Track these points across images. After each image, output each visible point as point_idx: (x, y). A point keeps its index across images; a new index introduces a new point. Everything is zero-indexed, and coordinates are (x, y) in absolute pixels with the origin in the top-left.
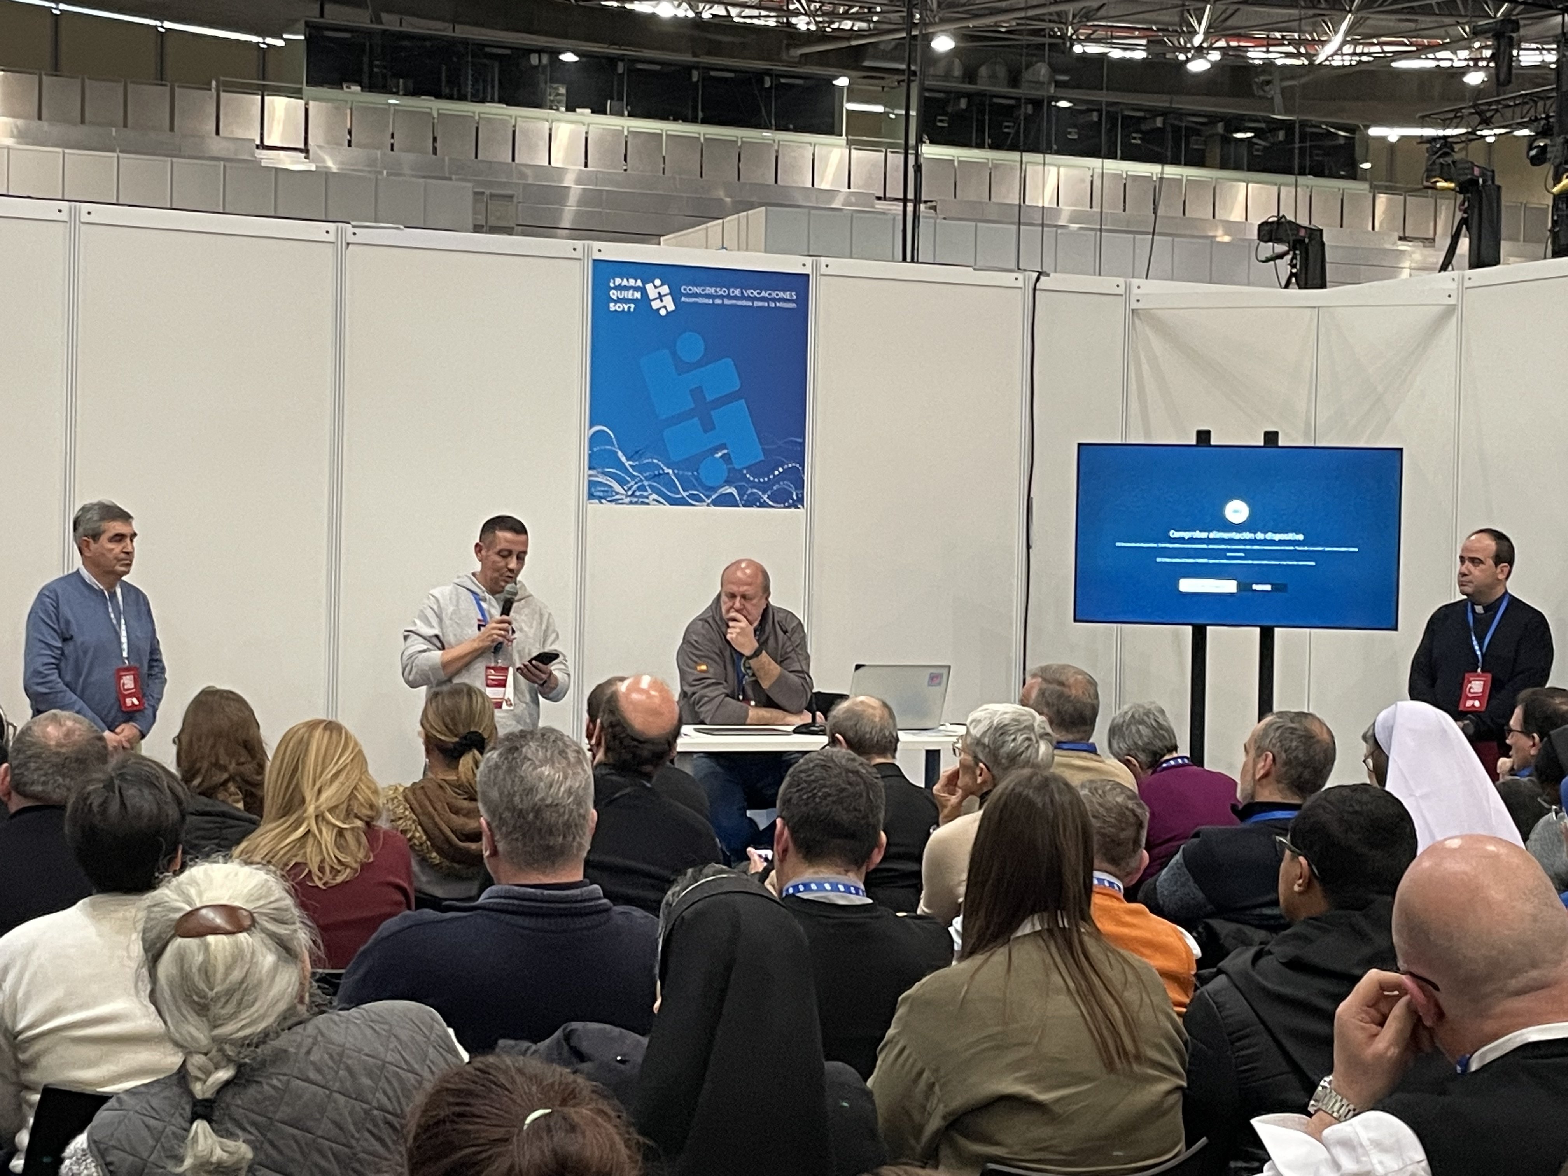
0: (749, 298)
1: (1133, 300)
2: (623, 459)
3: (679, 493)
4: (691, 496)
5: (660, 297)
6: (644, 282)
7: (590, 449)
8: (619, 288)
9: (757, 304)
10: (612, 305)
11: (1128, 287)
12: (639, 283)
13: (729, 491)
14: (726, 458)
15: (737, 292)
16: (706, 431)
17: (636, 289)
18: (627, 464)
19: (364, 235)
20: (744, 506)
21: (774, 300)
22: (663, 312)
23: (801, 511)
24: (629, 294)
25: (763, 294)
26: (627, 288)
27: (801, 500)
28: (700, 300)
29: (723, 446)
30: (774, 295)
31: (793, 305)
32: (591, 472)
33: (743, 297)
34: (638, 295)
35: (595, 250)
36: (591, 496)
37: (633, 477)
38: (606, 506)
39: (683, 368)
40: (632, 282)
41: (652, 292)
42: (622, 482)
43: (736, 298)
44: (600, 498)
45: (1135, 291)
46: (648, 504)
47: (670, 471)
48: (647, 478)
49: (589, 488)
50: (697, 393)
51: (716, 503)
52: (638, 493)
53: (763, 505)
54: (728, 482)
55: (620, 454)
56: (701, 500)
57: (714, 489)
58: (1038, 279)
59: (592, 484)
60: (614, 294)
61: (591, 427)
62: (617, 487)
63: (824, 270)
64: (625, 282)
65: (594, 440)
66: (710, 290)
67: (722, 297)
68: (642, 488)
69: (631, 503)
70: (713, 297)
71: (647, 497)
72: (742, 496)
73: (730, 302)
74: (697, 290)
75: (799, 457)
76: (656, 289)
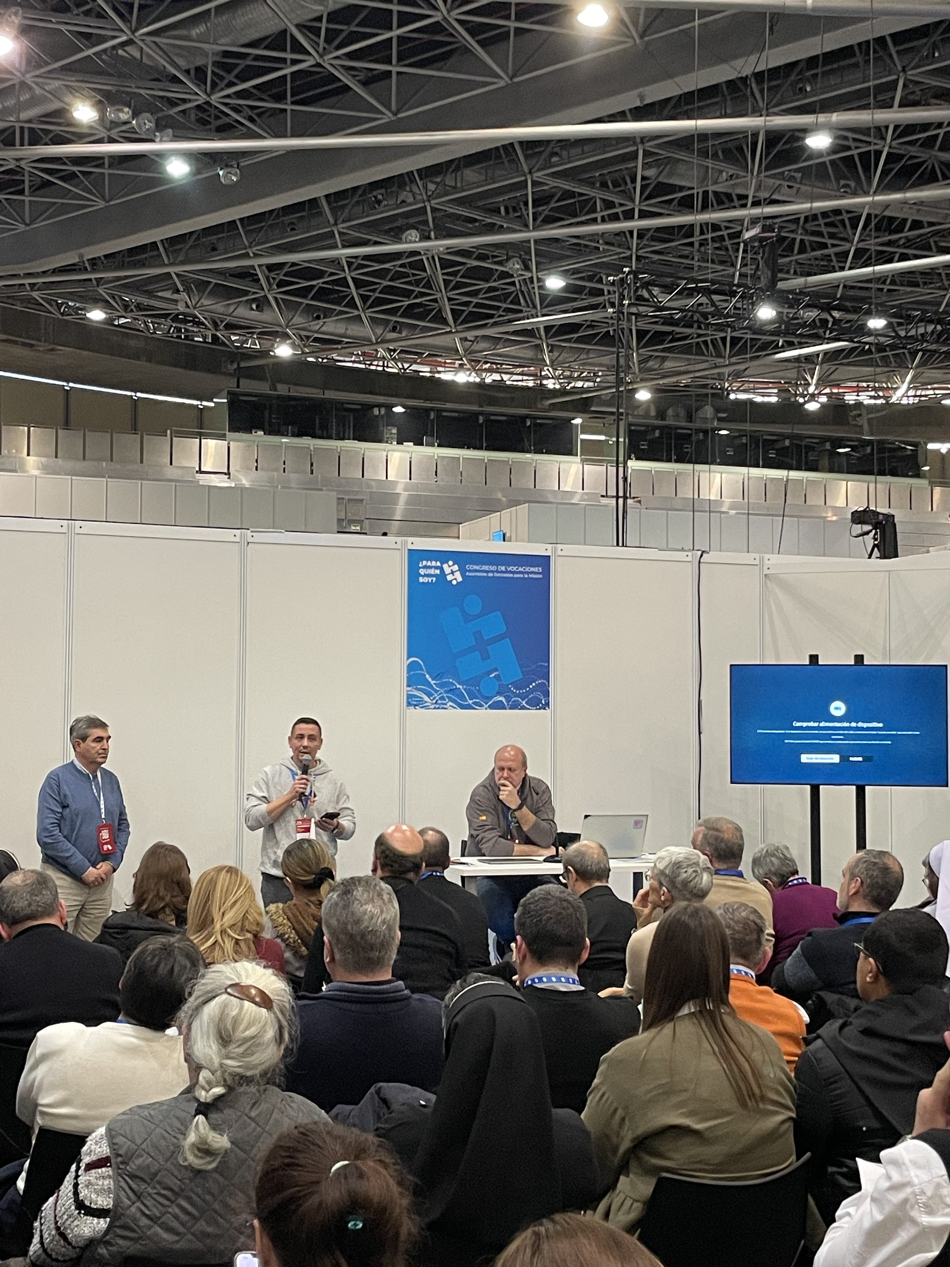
0: (511, 572)
1: (766, 567)
2: (430, 680)
3: (466, 701)
4: (475, 703)
5: (453, 573)
6: (442, 564)
7: (408, 673)
8: (425, 567)
9: (516, 576)
10: (421, 578)
11: (762, 560)
12: (439, 564)
13: (500, 699)
14: (497, 677)
15: (503, 568)
16: (483, 660)
17: (436, 568)
18: (432, 682)
19: (258, 537)
20: (510, 709)
21: (528, 573)
22: (454, 582)
23: (546, 713)
24: (432, 571)
25: (520, 569)
26: (430, 567)
27: (547, 704)
28: (478, 574)
29: (496, 670)
30: (527, 570)
31: (541, 576)
32: (409, 689)
33: (506, 572)
34: (438, 572)
35: (409, 543)
36: (409, 704)
37: (436, 691)
38: (419, 710)
39: (468, 618)
40: (434, 563)
41: (447, 570)
42: (429, 695)
43: (502, 572)
44: (415, 705)
45: (766, 562)
46: (446, 709)
47: (461, 687)
48: (446, 692)
49: (408, 698)
50: (478, 635)
51: (491, 707)
52: (439, 702)
53: (523, 708)
54: (499, 693)
55: (427, 676)
56: (481, 706)
57: (490, 698)
58: (701, 556)
59: (409, 696)
60: (422, 571)
61: (408, 659)
62: (426, 698)
63: (560, 553)
64: (429, 564)
65: (411, 667)
66: (486, 568)
67: (492, 572)
68: (442, 698)
69: (435, 708)
70: (487, 572)
71: (446, 704)
72: (508, 702)
73: (498, 575)
74: (476, 567)
75: (545, 676)
76: (449, 568)
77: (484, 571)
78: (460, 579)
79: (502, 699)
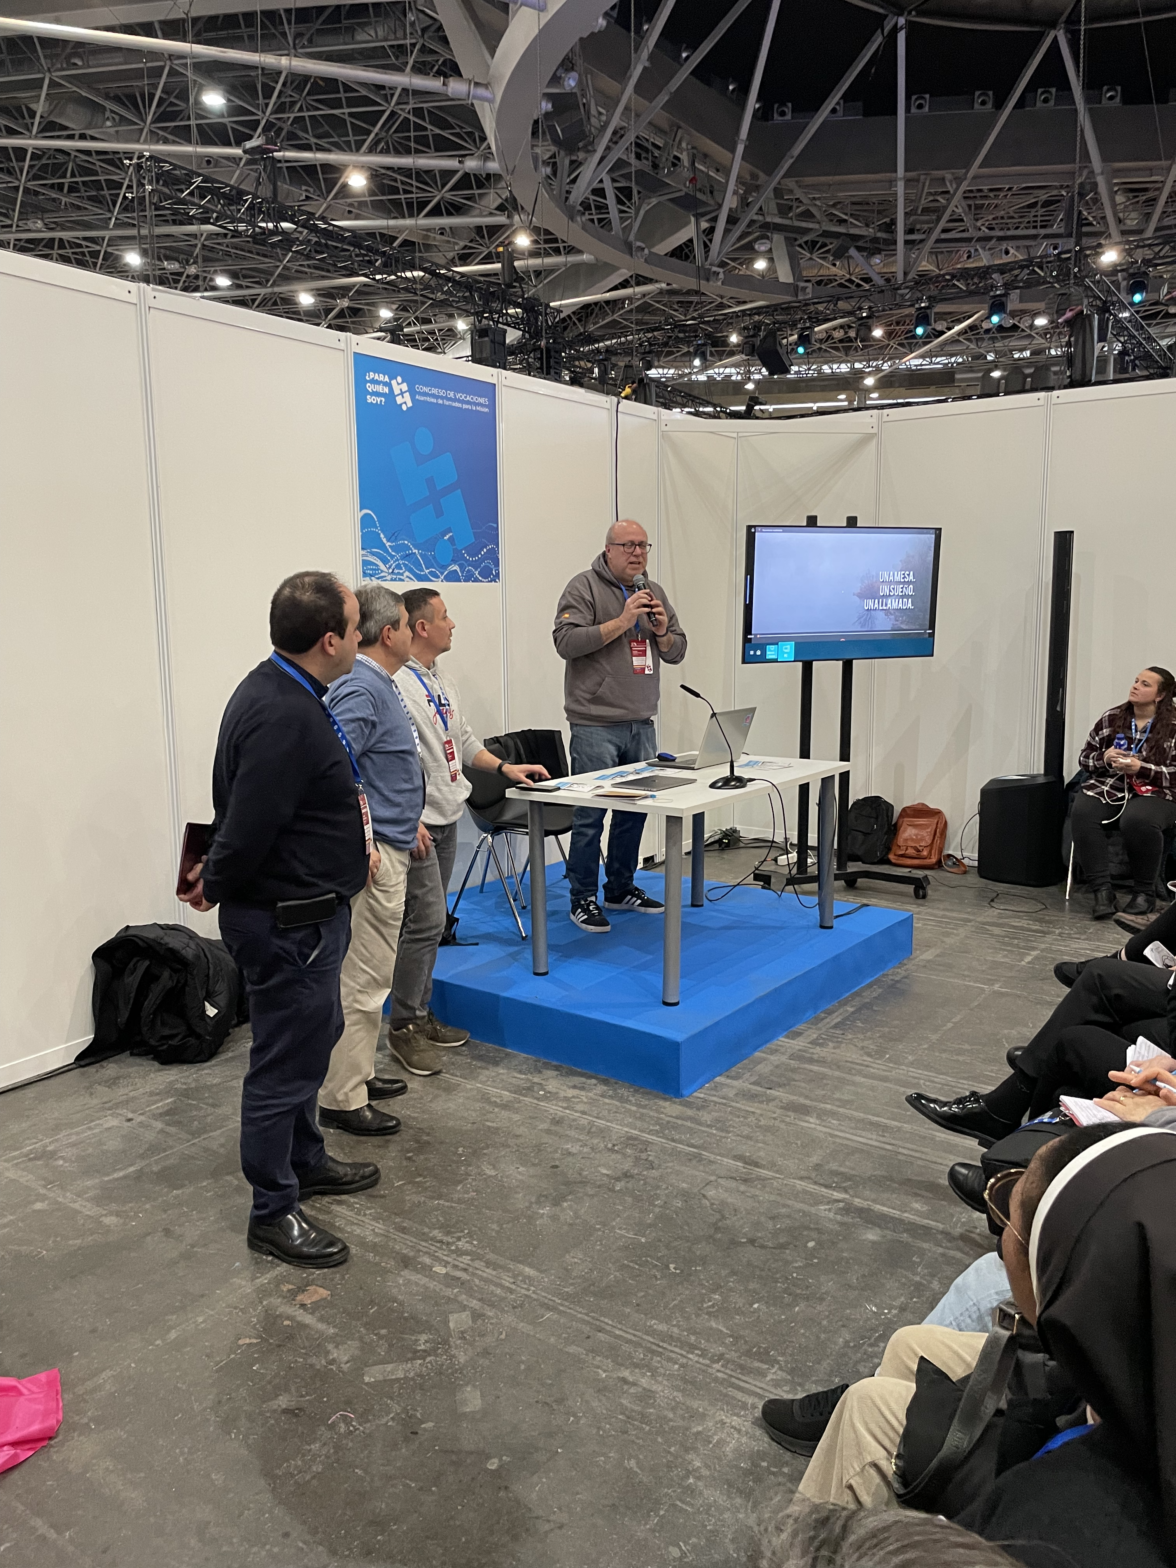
0: (459, 401)
1: (663, 423)
2: (384, 540)
3: (422, 569)
4: (431, 573)
6: (391, 379)
7: (362, 530)
8: (374, 382)
9: (465, 406)
10: (368, 397)
11: (659, 414)
12: (387, 379)
14: (451, 540)
15: (452, 394)
16: (437, 517)
18: (388, 544)
19: (163, 300)
20: (465, 581)
21: (475, 404)
23: (498, 586)
24: (380, 389)
25: (468, 398)
26: (378, 382)
27: (498, 575)
29: (449, 530)
30: (474, 399)
31: (486, 410)
32: (364, 552)
33: (455, 400)
35: (354, 343)
37: (392, 557)
39: (420, 459)
41: (396, 389)
42: (385, 562)
43: (450, 399)
45: (663, 417)
47: (416, 551)
48: (401, 558)
50: (430, 482)
51: (447, 579)
52: (396, 571)
53: (476, 580)
54: (454, 561)
55: (382, 536)
56: (438, 577)
57: (444, 567)
58: (618, 403)
59: (365, 563)
60: (370, 387)
61: (361, 511)
62: (382, 567)
64: (376, 377)
65: (364, 522)
66: (435, 391)
67: (442, 398)
68: (398, 567)
70: (437, 397)
71: (402, 574)
72: (462, 572)
73: (447, 403)
74: (426, 389)
75: (494, 538)
76: (399, 386)
77: (433, 396)
78: (410, 404)
79: (455, 567)
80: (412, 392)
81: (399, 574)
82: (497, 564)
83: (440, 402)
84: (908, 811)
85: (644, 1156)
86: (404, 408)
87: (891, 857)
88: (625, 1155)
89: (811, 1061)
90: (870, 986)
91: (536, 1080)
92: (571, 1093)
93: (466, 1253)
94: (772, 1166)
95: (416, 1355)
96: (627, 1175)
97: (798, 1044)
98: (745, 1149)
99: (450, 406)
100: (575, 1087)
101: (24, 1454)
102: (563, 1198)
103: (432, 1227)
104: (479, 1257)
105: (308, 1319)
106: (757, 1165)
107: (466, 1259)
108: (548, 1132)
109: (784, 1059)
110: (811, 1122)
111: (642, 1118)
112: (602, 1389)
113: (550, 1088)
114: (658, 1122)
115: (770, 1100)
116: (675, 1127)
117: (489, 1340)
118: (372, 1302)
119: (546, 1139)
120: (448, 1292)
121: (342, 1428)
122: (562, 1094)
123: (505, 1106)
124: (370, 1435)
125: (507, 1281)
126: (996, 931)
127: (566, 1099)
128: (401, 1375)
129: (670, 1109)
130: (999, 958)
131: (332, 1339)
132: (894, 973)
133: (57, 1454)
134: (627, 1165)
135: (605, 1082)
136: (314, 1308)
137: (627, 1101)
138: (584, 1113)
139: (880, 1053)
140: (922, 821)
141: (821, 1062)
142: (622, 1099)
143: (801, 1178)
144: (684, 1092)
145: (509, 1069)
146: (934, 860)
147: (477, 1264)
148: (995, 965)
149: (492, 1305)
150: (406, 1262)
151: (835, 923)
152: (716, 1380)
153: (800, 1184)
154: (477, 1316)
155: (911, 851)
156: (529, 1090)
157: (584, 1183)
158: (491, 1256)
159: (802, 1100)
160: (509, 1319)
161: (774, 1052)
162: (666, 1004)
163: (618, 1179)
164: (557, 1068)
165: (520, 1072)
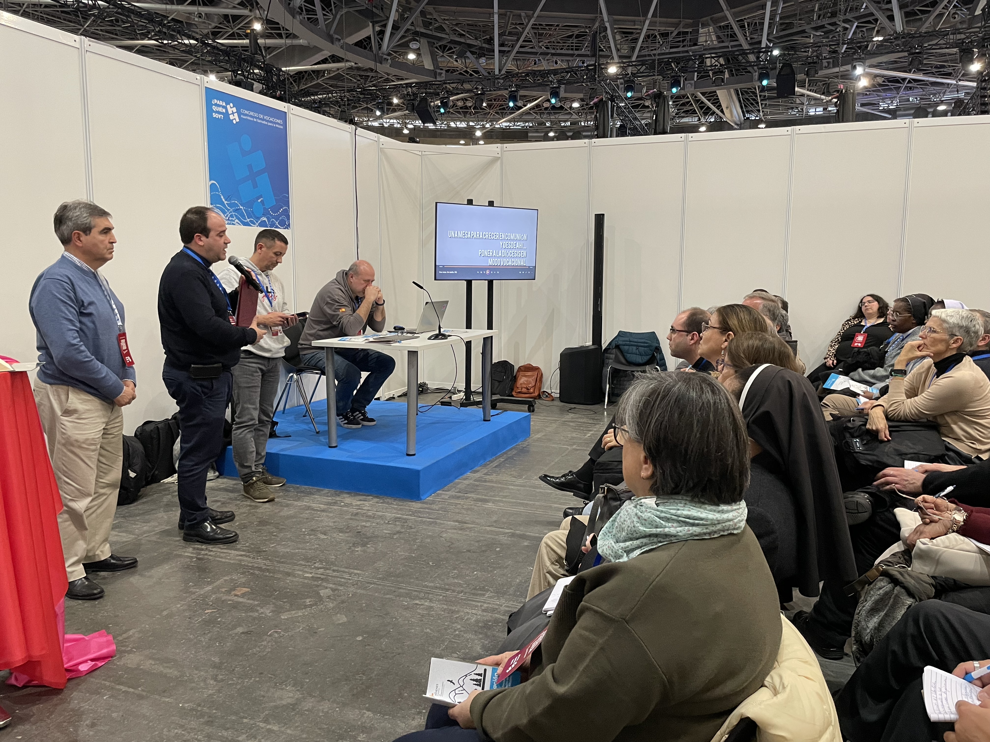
0: (266, 120)
1: (381, 144)
3: (246, 220)
4: (250, 221)
5: (233, 113)
6: (226, 104)
7: (210, 193)
8: (216, 105)
9: (269, 124)
10: (214, 114)
11: (378, 138)
14: (262, 202)
15: (262, 117)
16: (254, 188)
17: (223, 107)
18: (225, 202)
21: (275, 123)
24: (220, 110)
25: (271, 119)
26: (219, 106)
27: (289, 225)
28: (249, 118)
29: (261, 197)
30: (275, 120)
31: (282, 127)
33: (263, 120)
34: (224, 111)
35: (205, 81)
37: (228, 210)
39: (244, 153)
45: (380, 140)
46: (234, 224)
47: (242, 208)
48: (234, 211)
50: (250, 167)
51: (260, 225)
54: (264, 215)
55: (222, 197)
56: (254, 224)
57: (258, 218)
58: (356, 129)
60: (215, 108)
61: (210, 181)
63: (292, 112)
64: (218, 103)
65: (212, 187)
66: (252, 113)
67: (256, 118)
68: (232, 216)
70: (253, 117)
71: (234, 221)
72: (269, 222)
73: (259, 121)
74: (246, 112)
75: (287, 204)
76: (231, 109)
77: (251, 116)
78: (238, 120)
79: (265, 219)
80: (238, 112)
81: (232, 220)
82: (289, 219)
83: (255, 120)
84: (522, 368)
85: (406, 524)
86: (234, 122)
87: (514, 393)
88: (395, 525)
89: (485, 481)
90: (511, 449)
91: (338, 499)
92: (359, 503)
93: (321, 568)
94: (473, 523)
95: (306, 607)
96: (399, 532)
97: (477, 475)
98: (459, 517)
99: (261, 123)
100: (361, 500)
101: (100, 664)
102: (367, 543)
103: (299, 560)
104: (328, 569)
105: (241, 600)
106: (465, 523)
107: (322, 570)
108: (351, 519)
109: (471, 481)
110: (490, 505)
111: (401, 510)
112: (407, 608)
113: (347, 502)
114: (410, 510)
115: (467, 498)
116: (420, 512)
117: (343, 598)
118: (276, 591)
119: (351, 522)
120: (316, 583)
121: (276, 635)
122: (354, 504)
123: (323, 511)
124: (292, 636)
125: (347, 576)
126: (572, 424)
127: (357, 505)
128: (300, 614)
129: (415, 505)
130: (574, 435)
131: (258, 605)
132: (521, 444)
133: (118, 662)
134: (398, 529)
135: (377, 497)
136: (243, 595)
137: (391, 504)
138: (368, 510)
139: (520, 476)
140: (529, 374)
141: (491, 481)
142: (388, 503)
143: (489, 526)
144: (422, 497)
145: (320, 495)
146: (536, 394)
147: (328, 571)
148: (573, 438)
149: (341, 585)
150: (288, 574)
151: (492, 419)
152: (462, 599)
153: (488, 528)
154: (333, 590)
155: (524, 390)
156: (335, 503)
157: (377, 537)
158: (335, 568)
159: (484, 497)
160: (352, 589)
161: (465, 479)
162: (408, 455)
163: (395, 534)
164: (348, 493)
165: (328, 496)
